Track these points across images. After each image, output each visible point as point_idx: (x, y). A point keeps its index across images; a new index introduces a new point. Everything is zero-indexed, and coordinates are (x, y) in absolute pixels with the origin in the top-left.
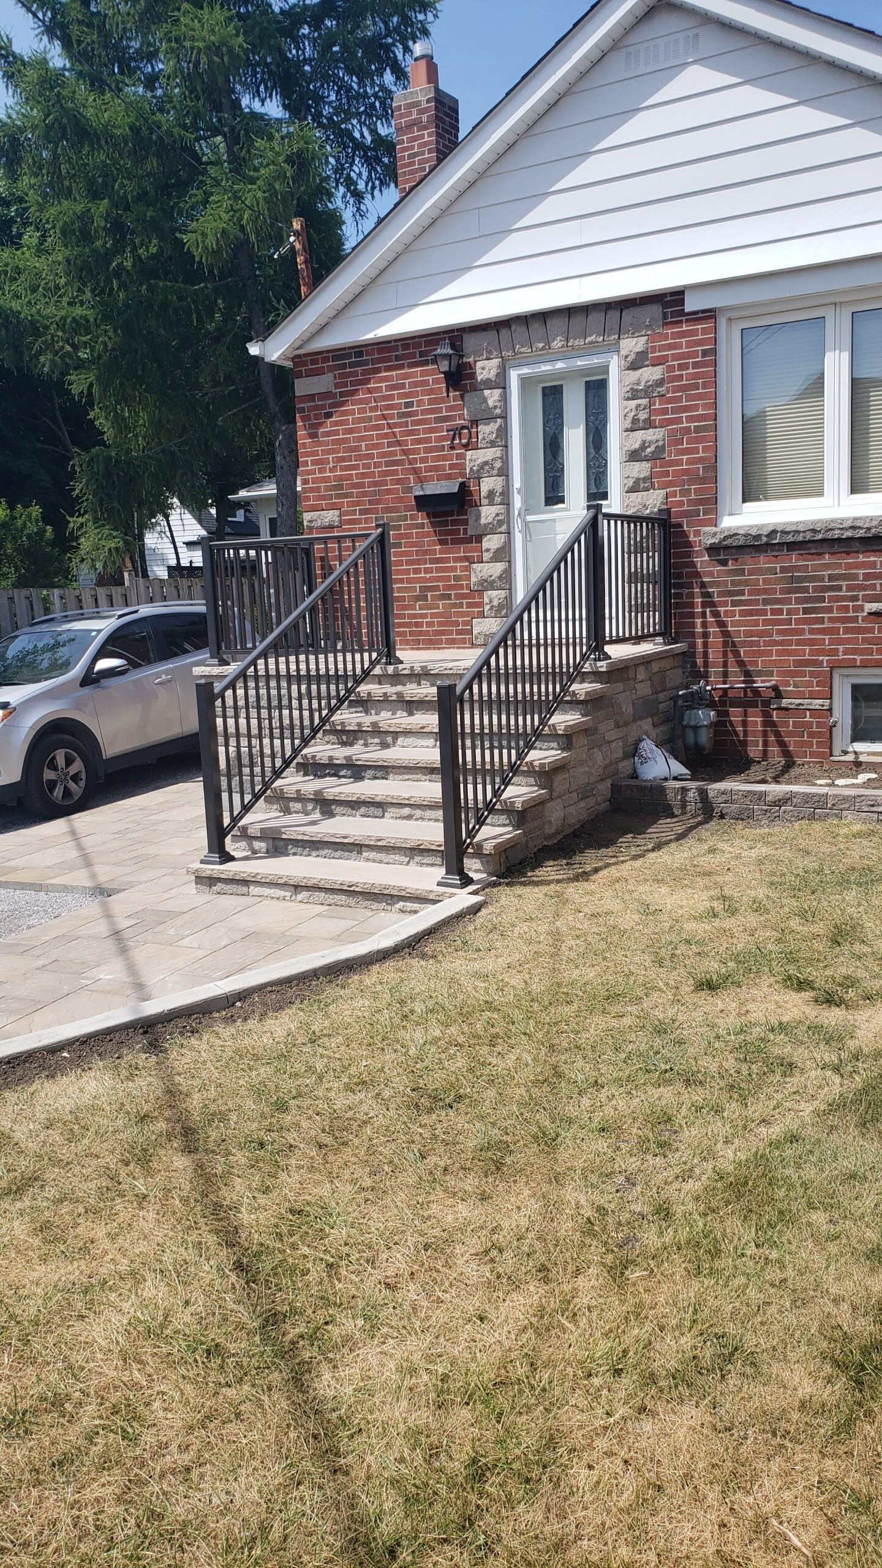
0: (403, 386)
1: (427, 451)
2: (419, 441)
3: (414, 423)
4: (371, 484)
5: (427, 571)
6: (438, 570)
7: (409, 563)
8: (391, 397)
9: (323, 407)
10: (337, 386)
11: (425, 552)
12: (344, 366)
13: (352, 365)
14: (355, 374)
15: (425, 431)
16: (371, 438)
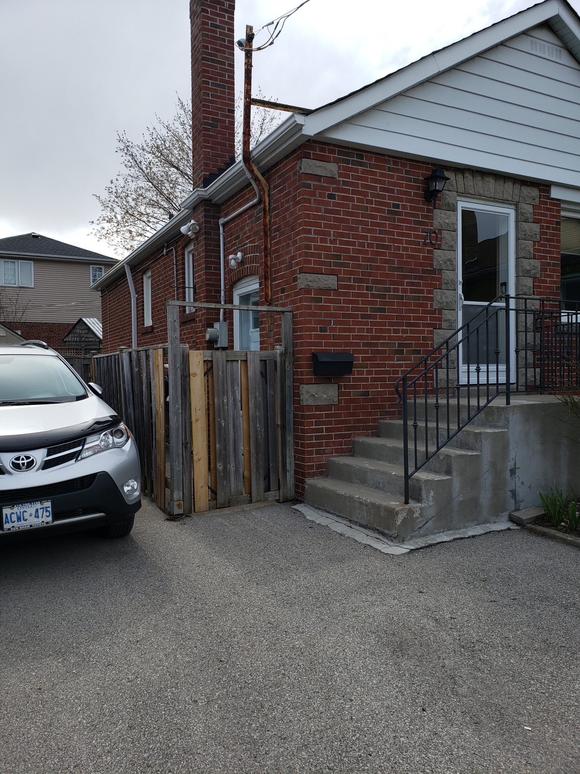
0: (392, 191)
1: (407, 242)
2: (403, 235)
3: (400, 220)
4: (364, 260)
5: (404, 331)
6: (412, 332)
7: (391, 324)
8: (384, 197)
9: (328, 189)
10: (340, 175)
11: (403, 318)
12: (347, 162)
13: (353, 163)
14: (357, 171)
15: (407, 228)
16: (366, 223)
